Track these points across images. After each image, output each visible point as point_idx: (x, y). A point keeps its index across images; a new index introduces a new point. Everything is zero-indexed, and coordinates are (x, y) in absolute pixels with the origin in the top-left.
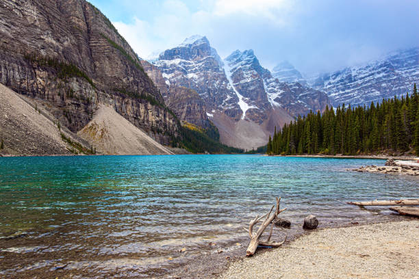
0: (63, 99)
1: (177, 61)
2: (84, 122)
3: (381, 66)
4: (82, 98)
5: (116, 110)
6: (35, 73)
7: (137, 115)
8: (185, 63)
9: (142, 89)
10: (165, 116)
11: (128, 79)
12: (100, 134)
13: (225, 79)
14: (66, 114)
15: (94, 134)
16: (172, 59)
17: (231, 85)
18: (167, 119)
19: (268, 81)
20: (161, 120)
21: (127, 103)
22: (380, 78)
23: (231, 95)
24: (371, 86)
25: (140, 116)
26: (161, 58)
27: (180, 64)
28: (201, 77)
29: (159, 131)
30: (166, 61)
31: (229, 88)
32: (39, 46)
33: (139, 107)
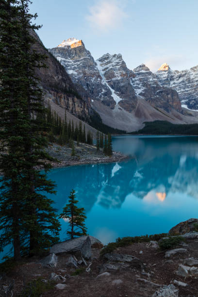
5: (54, 103)
9: (68, 86)
11: (58, 77)
20: (83, 111)
23: (106, 89)
25: (70, 107)
28: (80, 74)
31: (103, 83)
33: (68, 99)
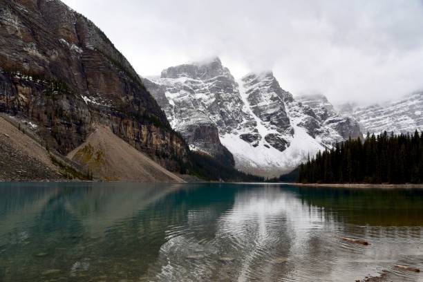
0: (51, 118)
1: (182, 80)
2: (76, 144)
3: (414, 94)
4: (74, 117)
5: (114, 132)
6: (17, 88)
7: (138, 137)
8: (192, 82)
9: (144, 109)
10: (171, 139)
11: (128, 98)
12: (96, 158)
13: (240, 101)
14: (54, 135)
15: (89, 157)
16: (177, 77)
17: (247, 108)
18: (175, 143)
19: (290, 104)
20: (167, 144)
21: (126, 124)
22: (414, 106)
23: (248, 118)
24: (403, 114)
25: (143, 139)
26: (163, 75)
27: (186, 82)
28: (211, 98)
29: (165, 156)
30: (169, 80)
31: (244, 110)
32: (21, 58)
33: (140, 128)
